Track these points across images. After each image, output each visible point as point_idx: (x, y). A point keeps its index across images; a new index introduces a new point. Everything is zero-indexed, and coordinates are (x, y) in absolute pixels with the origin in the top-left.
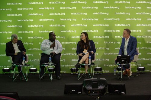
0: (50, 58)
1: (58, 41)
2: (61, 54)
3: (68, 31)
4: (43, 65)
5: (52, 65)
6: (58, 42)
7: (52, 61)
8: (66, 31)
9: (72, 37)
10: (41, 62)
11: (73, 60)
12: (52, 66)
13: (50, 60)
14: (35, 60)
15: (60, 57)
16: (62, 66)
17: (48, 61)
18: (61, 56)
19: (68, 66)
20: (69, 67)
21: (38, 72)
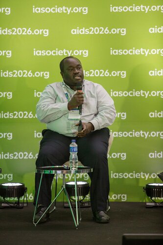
0: (74, 145)
1: (96, 84)
2: (113, 135)
3: (136, 52)
4: (47, 172)
5: (79, 170)
6: (100, 88)
7: (81, 158)
8: (128, 52)
9: (152, 73)
10: (42, 161)
11: (152, 155)
12: (80, 175)
13: (74, 155)
14: (19, 155)
15: (107, 145)
16: (113, 175)
17: (67, 158)
18: (111, 141)
19: (135, 176)
20: (137, 180)
21: (30, 197)
